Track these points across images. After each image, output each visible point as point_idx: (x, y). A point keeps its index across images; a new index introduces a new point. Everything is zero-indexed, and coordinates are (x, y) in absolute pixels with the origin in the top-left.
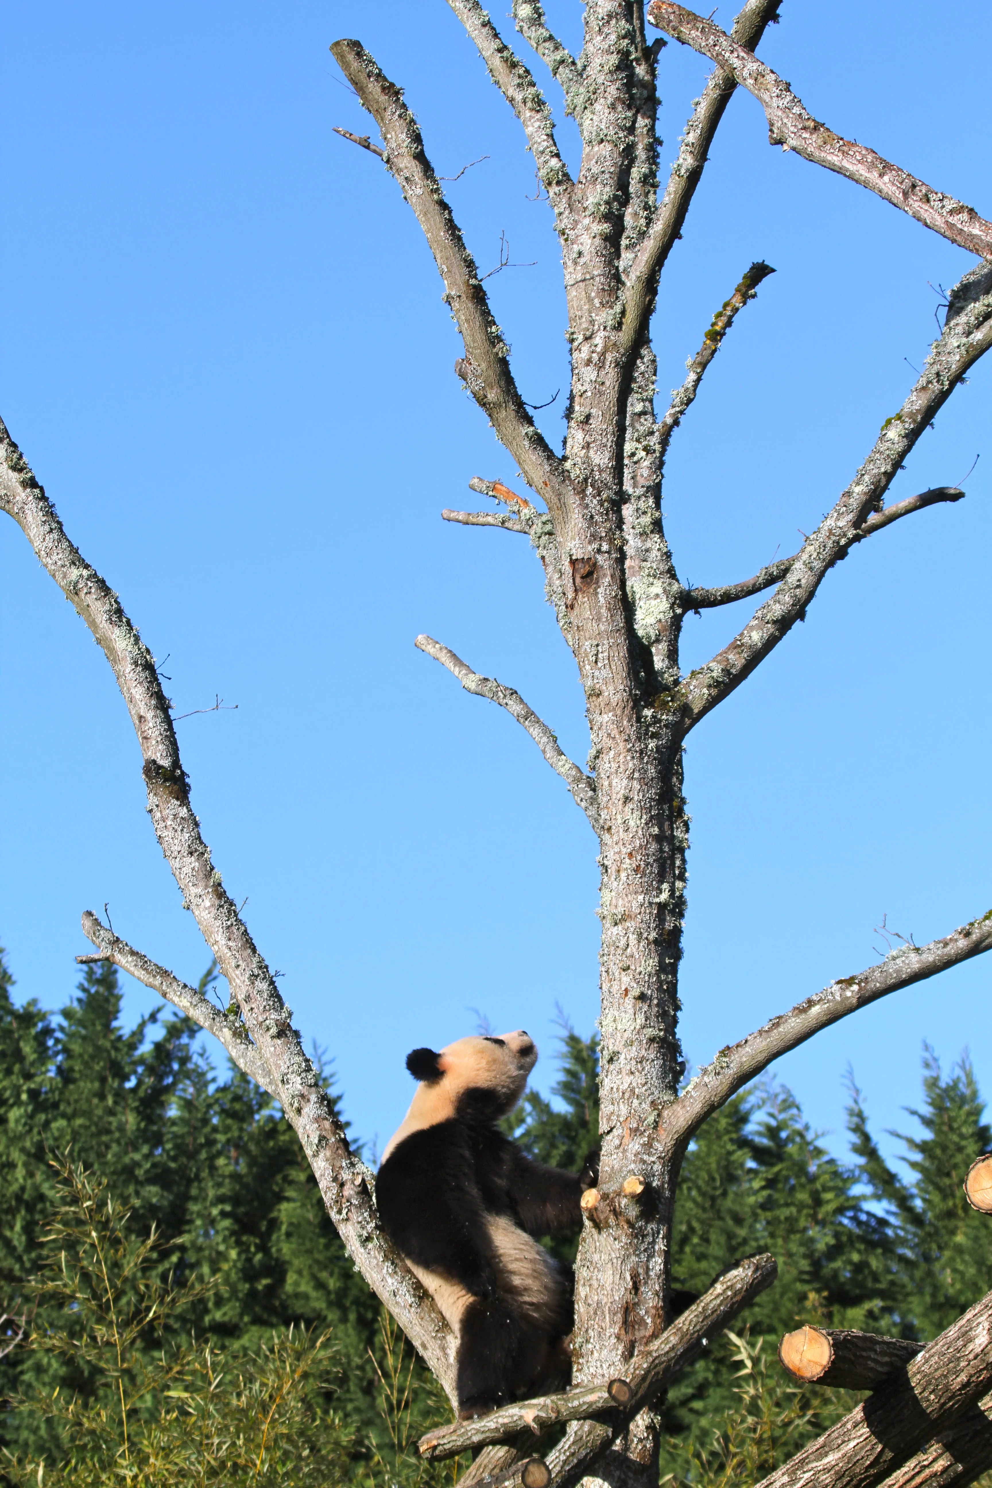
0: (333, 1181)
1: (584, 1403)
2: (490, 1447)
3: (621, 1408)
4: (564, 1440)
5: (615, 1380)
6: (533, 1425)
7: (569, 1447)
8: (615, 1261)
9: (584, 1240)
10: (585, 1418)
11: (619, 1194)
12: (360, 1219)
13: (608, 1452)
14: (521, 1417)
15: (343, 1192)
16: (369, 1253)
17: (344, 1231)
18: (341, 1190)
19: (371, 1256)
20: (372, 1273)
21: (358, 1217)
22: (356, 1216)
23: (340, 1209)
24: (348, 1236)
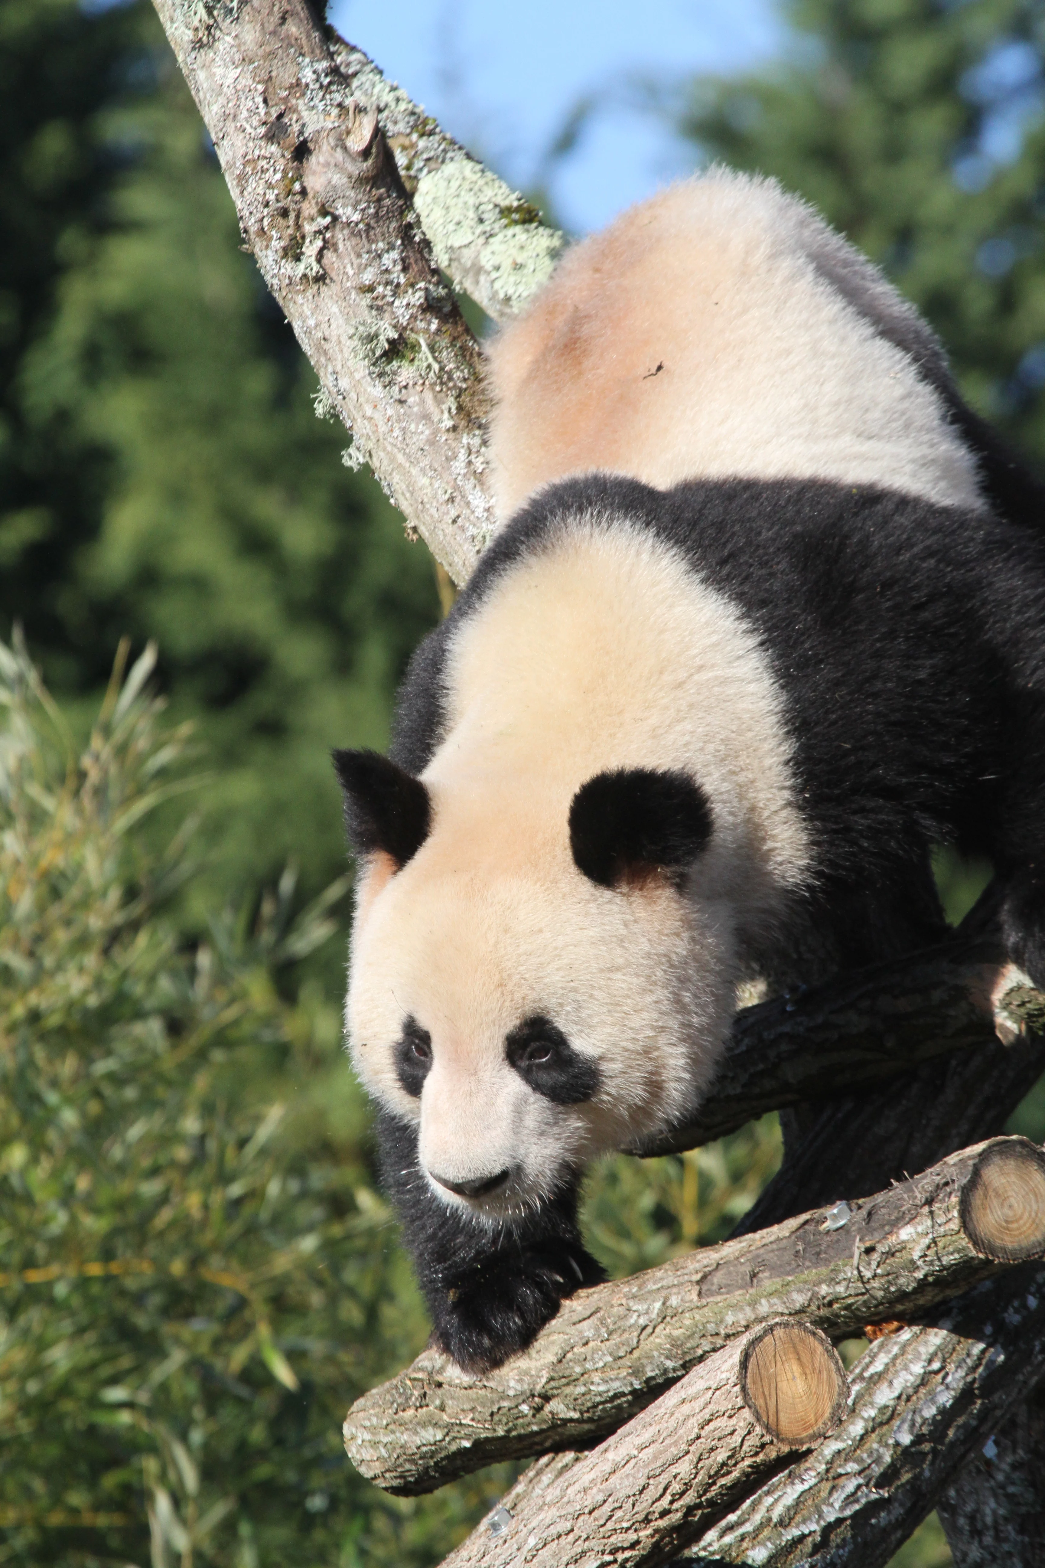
15: (305, 179)
16: (401, 402)
17: (311, 322)
18: (298, 169)
19: (409, 411)
20: (414, 471)
21: (361, 269)
22: (355, 266)
23: (293, 242)
24: (325, 339)
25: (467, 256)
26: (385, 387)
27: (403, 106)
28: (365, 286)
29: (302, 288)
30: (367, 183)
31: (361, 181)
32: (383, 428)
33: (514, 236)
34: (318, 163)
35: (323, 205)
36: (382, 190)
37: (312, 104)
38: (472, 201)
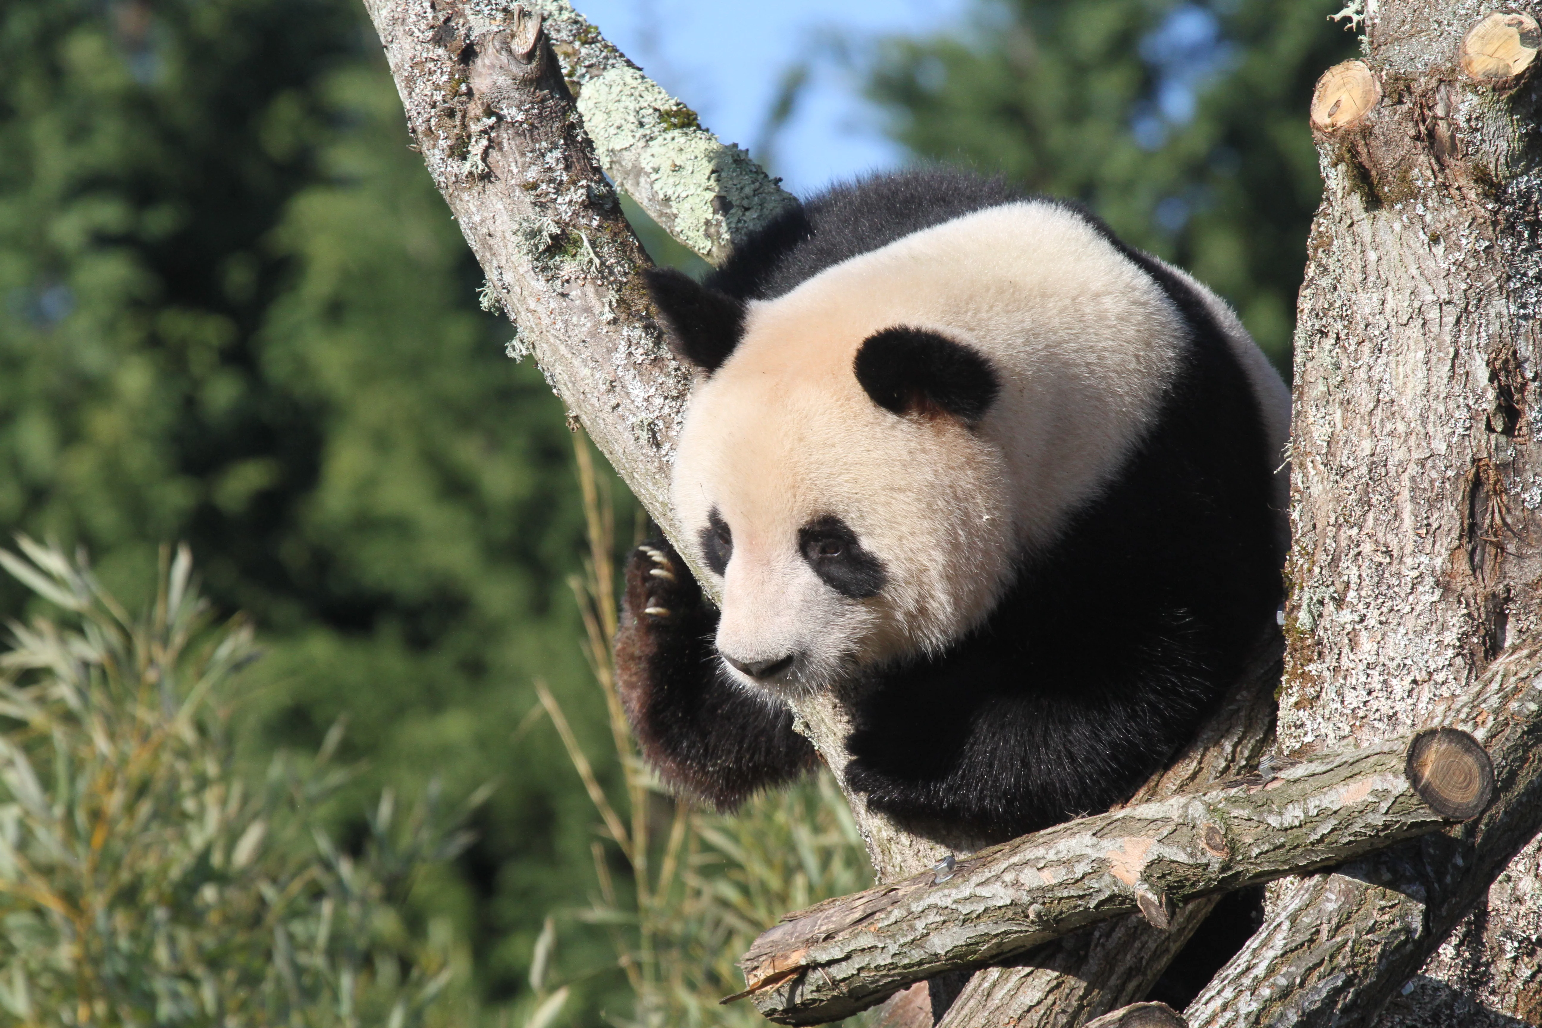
0: (438, 41)
1: (1323, 814)
2: (994, 973)
3: (1457, 831)
4: (1253, 943)
5: (1433, 732)
6: (1142, 891)
7: (1271, 971)
8: (1433, 314)
9: (1326, 246)
10: (1326, 869)
11: (1447, 79)
12: (532, 174)
13: (1410, 987)
14: (1101, 866)
15: (471, 80)
16: (564, 295)
17: (477, 219)
18: (465, 71)
19: (571, 304)
20: (577, 362)
21: (525, 168)
22: (519, 164)
23: (460, 141)
24: (490, 235)
25: (628, 159)
26: (548, 281)
27: (566, 15)
28: (529, 183)
29: (468, 185)
30: (531, 85)
31: (525, 83)
32: (546, 321)
33: (673, 139)
34: (484, 65)
35: (489, 106)
36: (546, 92)
37: (478, 8)
38: (632, 105)
